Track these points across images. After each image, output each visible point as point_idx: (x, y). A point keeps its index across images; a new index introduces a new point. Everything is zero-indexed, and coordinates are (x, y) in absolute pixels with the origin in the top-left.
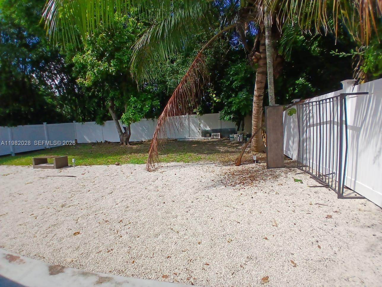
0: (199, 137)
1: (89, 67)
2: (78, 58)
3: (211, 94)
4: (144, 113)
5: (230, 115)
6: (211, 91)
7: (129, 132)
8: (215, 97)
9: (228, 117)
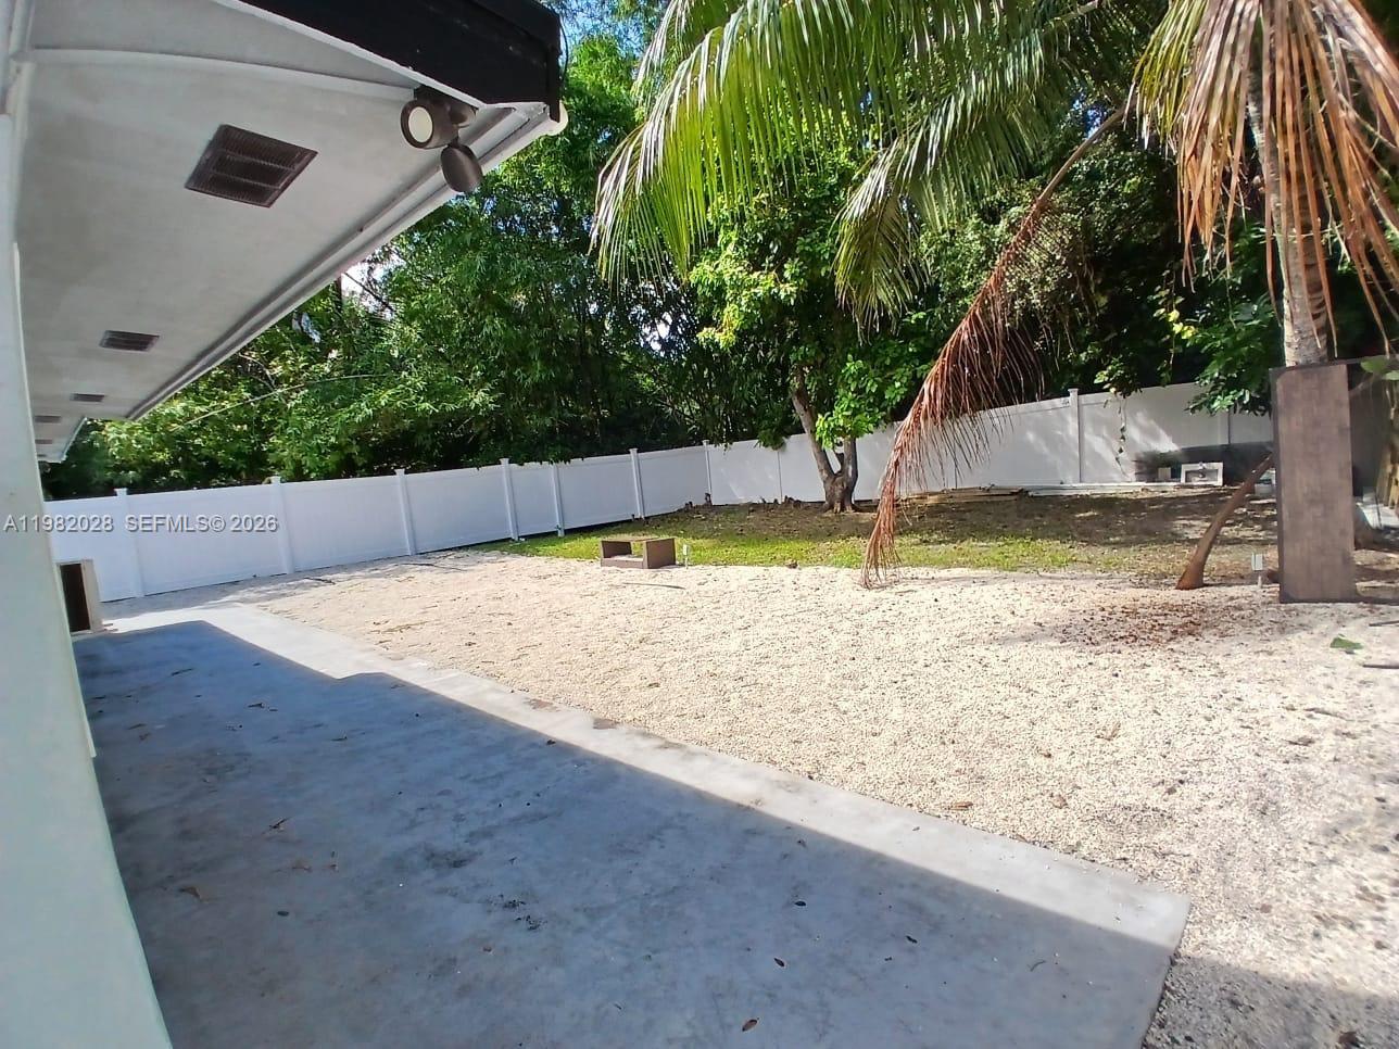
0: (1125, 483)
1: (729, 295)
2: (704, 272)
3: (1162, 311)
4: (889, 409)
5: (1239, 391)
6: (1161, 298)
7: (851, 468)
8: (1177, 322)
9: (1228, 400)
